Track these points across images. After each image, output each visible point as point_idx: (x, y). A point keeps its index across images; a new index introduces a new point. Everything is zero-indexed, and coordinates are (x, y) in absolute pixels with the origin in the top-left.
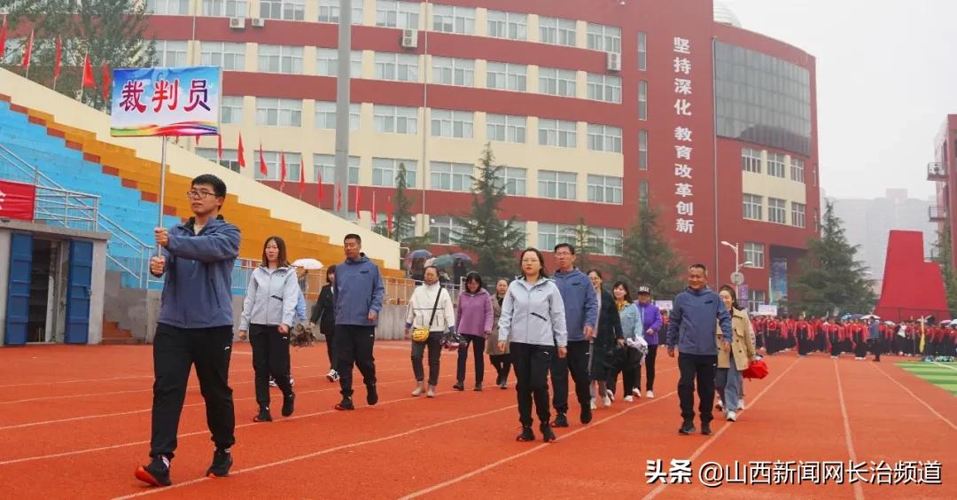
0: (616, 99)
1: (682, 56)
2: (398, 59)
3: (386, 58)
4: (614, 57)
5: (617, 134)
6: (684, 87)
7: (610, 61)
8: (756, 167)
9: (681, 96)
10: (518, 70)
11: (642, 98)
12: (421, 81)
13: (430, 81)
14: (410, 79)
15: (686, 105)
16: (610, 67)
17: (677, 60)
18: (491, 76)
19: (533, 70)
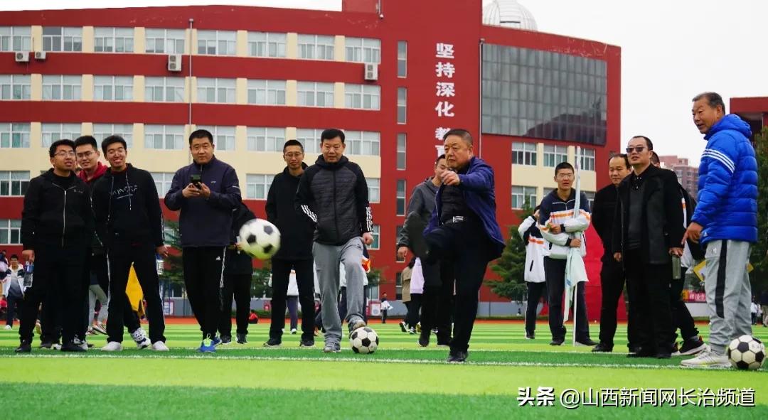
0: (375, 105)
1: (444, 61)
2: (165, 82)
3: (155, 82)
4: (371, 68)
5: (375, 138)
6: (447, 90)
7: (367, 72)
8: (532, 159)
9: (444, 99)
10: (277, 86)
11: (402, 103)
12: (187, 101)
13: (195, 101)
14: (177, 100)
15: (448, 107)
16: (366, 78)
17: (440, 65)
18: (252, 93)
19: (292, 85)
